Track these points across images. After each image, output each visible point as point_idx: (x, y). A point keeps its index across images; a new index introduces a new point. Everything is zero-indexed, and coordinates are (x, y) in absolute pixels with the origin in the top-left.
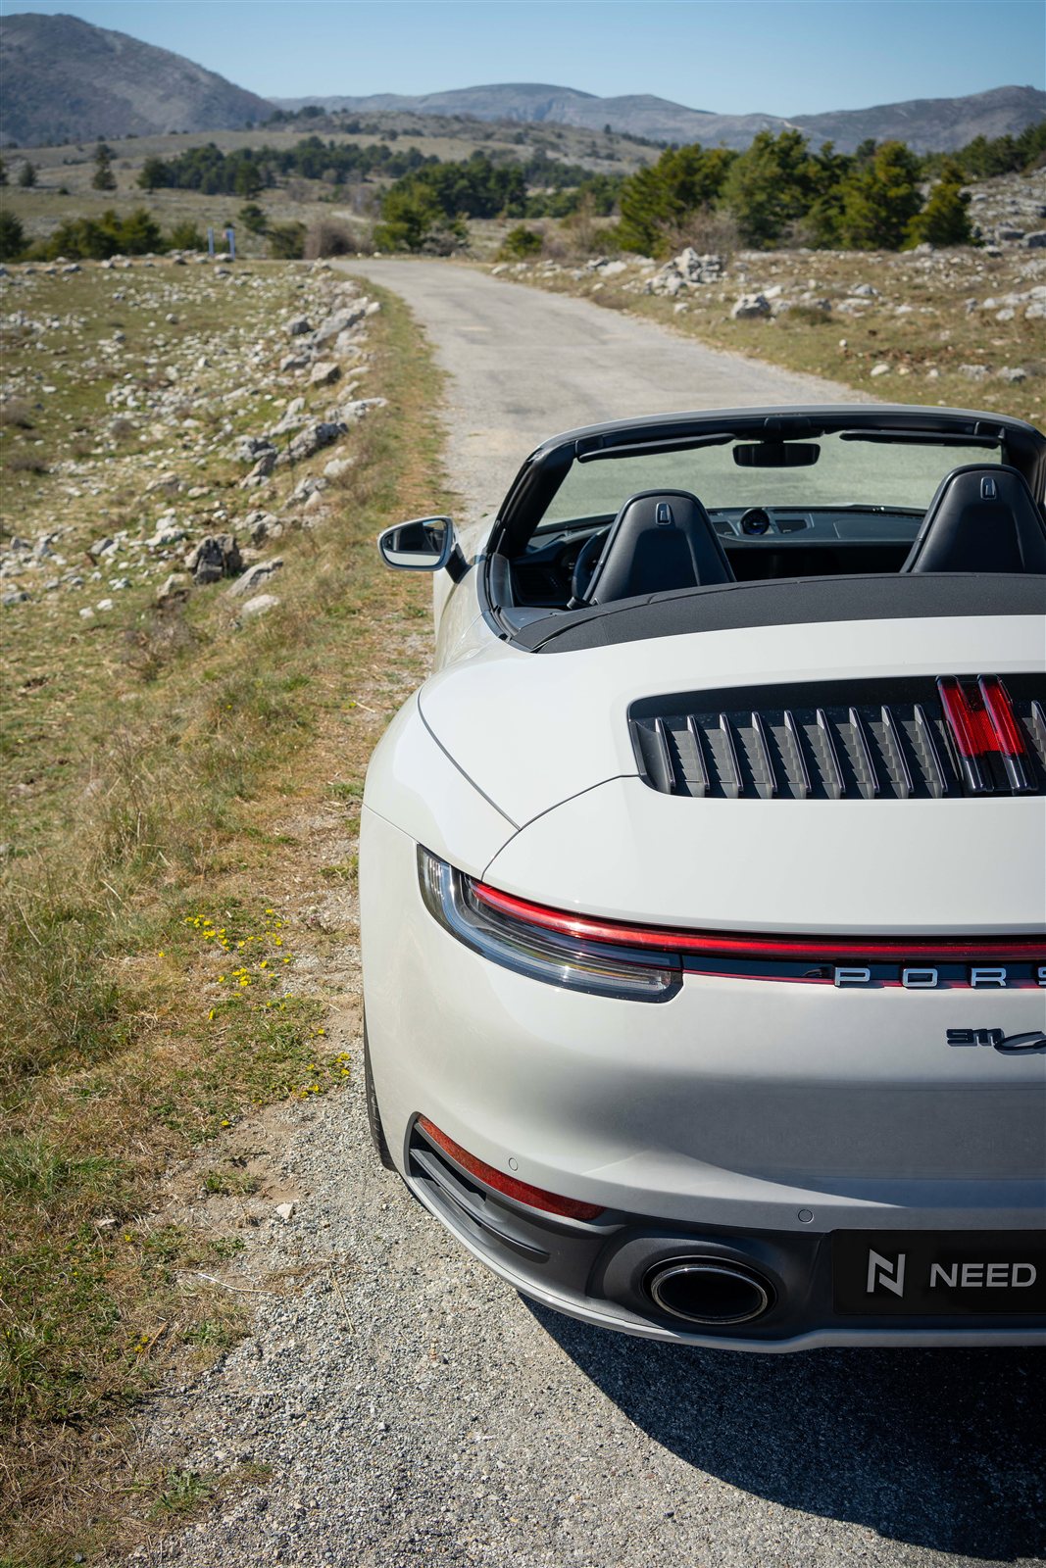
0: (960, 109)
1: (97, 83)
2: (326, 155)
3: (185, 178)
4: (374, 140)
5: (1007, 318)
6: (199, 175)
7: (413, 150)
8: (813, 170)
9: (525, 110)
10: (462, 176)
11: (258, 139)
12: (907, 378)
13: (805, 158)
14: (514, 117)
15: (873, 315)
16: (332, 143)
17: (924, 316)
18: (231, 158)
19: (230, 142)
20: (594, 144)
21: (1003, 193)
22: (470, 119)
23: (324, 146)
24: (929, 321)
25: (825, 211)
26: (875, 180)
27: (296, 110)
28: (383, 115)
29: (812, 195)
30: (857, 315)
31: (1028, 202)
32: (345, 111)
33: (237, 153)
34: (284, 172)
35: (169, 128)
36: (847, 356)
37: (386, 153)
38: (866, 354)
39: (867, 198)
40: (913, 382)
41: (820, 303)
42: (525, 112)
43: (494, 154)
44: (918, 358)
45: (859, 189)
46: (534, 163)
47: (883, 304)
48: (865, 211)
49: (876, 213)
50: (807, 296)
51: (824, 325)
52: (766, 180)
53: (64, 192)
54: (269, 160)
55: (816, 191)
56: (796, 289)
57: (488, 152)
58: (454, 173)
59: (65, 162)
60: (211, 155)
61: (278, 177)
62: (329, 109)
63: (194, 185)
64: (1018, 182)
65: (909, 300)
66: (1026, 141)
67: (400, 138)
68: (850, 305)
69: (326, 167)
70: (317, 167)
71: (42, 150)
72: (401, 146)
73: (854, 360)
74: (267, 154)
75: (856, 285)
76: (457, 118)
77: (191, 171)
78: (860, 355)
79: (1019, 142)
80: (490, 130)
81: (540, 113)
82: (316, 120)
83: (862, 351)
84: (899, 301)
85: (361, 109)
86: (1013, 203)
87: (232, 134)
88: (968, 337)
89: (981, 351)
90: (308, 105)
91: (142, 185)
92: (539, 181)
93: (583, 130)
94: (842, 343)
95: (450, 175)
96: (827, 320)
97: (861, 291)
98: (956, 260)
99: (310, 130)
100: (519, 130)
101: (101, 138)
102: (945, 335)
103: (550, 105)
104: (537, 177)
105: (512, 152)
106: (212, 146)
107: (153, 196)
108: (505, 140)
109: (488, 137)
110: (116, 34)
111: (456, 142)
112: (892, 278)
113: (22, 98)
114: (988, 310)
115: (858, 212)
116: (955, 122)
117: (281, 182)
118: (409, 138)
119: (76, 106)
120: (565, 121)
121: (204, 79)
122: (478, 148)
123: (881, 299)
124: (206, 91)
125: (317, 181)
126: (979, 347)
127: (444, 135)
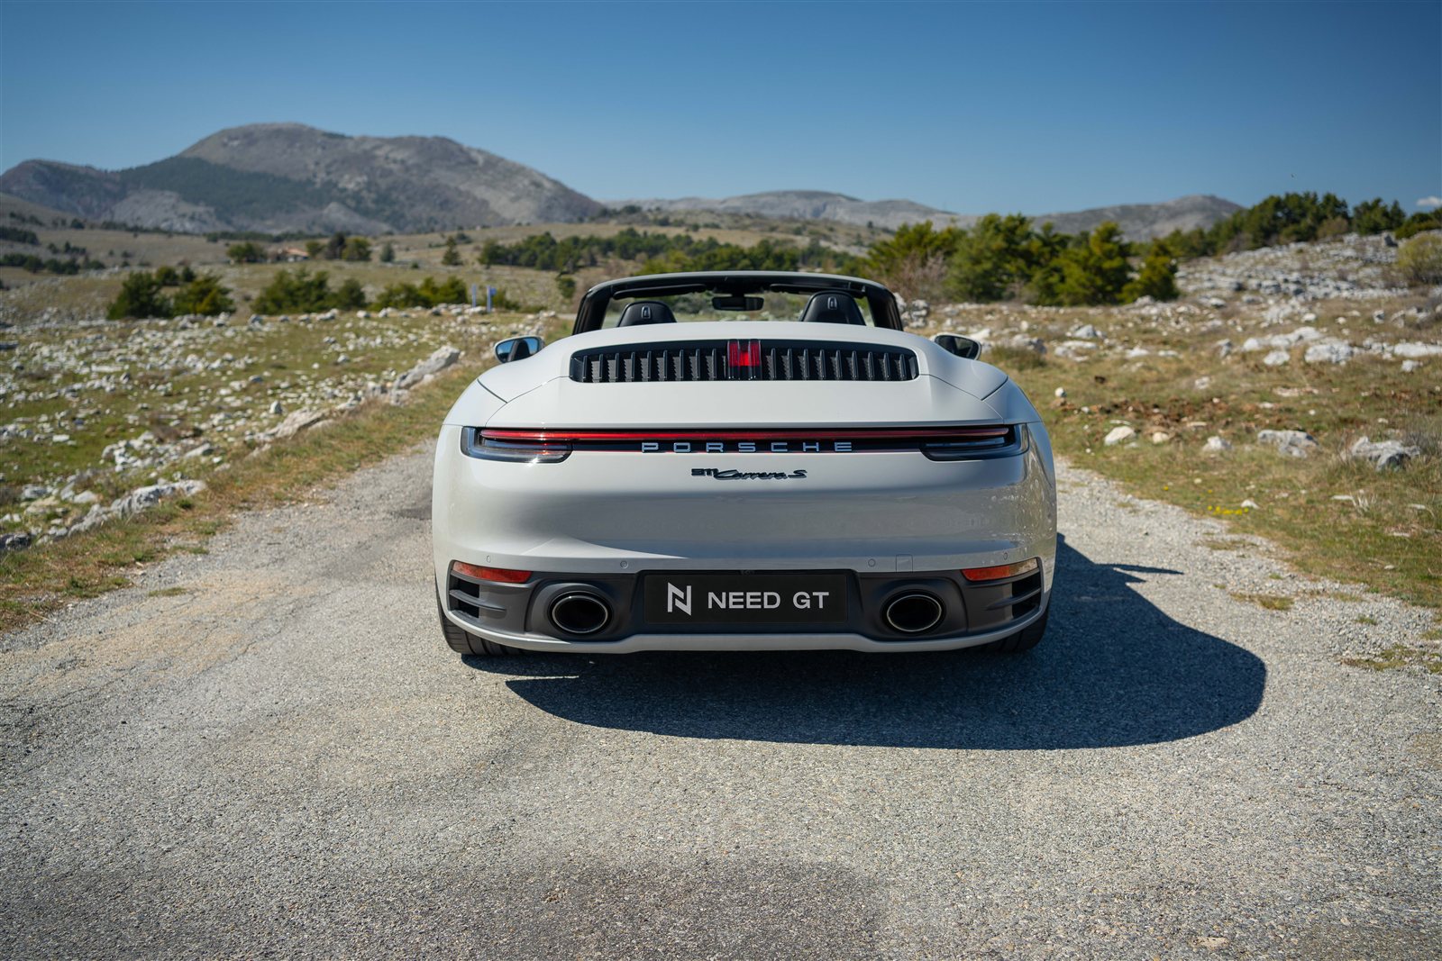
0: (1157, 212)
1: (463, 188)
2: (639, 242)
3: (524, 258)
4: (681, 231)
5: (1280, 362)
6: (535, 255)
7: (711, 239)
8: (1035, 245)
9: (804, 209)
10: (745, 257)
11: (585, 230)
12: (1168, 449)
13: (1028, 236)
14: (796, 215)
15: (1099, 360)
16: (645, 233)
17: (1165, 360)
18: (562, 244)
19: (561, 232)
20: (859, 236)
21: (1201, 272)
22: (759, 216)
23: (639, 236)
24: (1174, 367)
25: (1046, 278)
26: (1091, 254)
27: (619, 208)
28: (689, 213)
29: (1034, 267)
30: (1079, 359)
31: (1223, 279)
32: (658, 209)
33: (568, 239)
34: (605, 253)
35: (517, 221)
36: (1066, 411)
37: (689, 241)
38: (1095, 408)
39: (1085, 269)
40: (1180, 457)
41: (1031, 343)
42: (805, 211)
43: (777, 243)
44: (1175, 415)
45: (1077, 261)
46: (809, 249)
47: (1110, 347)
48: (1083, 280)
49: (1092, 282)
50: (1018, 338)
51: (1037, 370)
52: (993, 252)
53: (415, 267)
54: (593, 245)
55: (1038, 263)
56: (1006, 331)
57: (772, 241)
58: (738, 254)
59: (430, 246)
60: (547, 241)
61: (599, 259)
62: (645, 208)
63: (530, 264)
64: (1212, 264)
65: (1140, 343)
66: (1216, 233)
67: (701, 230)
68: (1069, 348)
69: (639, 251)
70: (631, 251)
72: (701, 236)
73: (1075, 418)
74: (591, 241)
75: (1076, 326)
76: (748, 216)
77: (529, 253)
78: (1086, 409)
79: (1210, 234)
80: (775, 224)
81: (817, 213)
82: (634, 216)
83: (1088, 405)
84: (1130, 344)
85: (672, 208)
86: (1210, 280)
87: (567, 226)
88: (1238, 386)
89: (1268, 405)
90: (628, 204)
91: (481, 261)
92: (813, 263)
93: (850, 226)
94: (1059, 392)
95: (735, 256)
96: (1040, 364)
97: (1082, 333)
98: (1182, 309)
99: (629, 223)
100: (799, 225)
101: (461, 228)
102: (1202, 383)
103: (825, 206)
104: (811, 260)
105: (792, 241)
106: (548, 234)
108: (787, 231)
109: (773, 229)
110: (480, 151)
111: (745, 233)
112: (1116, 324)
113: (402, 198)
114: (1250, 353)
115: (1077, 281)
116: (1153, 222)
117: (602, 262)
118: (708, 230)
119: (445, 204)
120: (837, 218)
121: (547, 185)
122: (764, 238)
123: (1107, 341)
124: (549, 194)
125: (631, 262)
126: (1263, 400)
127: (737, 228)
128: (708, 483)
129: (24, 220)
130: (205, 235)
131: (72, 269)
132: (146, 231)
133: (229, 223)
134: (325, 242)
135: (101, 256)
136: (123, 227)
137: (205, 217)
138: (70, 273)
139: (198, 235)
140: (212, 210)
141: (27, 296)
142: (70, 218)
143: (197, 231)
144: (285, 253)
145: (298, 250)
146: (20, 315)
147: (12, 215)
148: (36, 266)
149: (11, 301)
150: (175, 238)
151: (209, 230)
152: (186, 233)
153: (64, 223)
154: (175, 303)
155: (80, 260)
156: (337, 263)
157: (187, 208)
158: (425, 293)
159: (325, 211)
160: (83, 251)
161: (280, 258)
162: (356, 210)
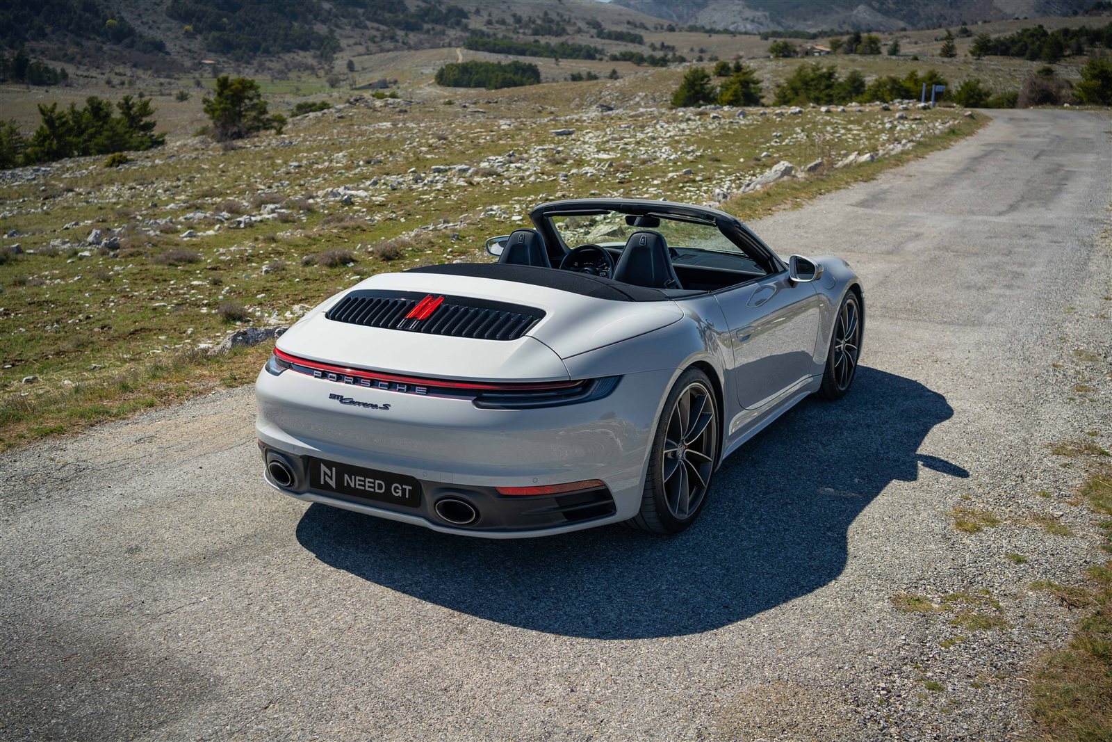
6: (1026, 46)
11: (1077, 22)
18: (1053, 35)
19: (1054, 24)
33: (1059, 31)
34: (1092, 44)
35: (1016, 16)
53: (916, 59)
54: (1082, 36)
60: (1040, 33)
61: (1086, 48)
63: (1020, 54)
71: (923, 32)
74: (1082, 32)
77: (1020, 44)
87: (1061, 19)
91: (973, 53)
106: (1041, 27)
107: (979, 61)
117: (1088, 51)
128: (336, 405)
129: (636, 26)
130: (760, 34)
131: (663, 62)
132: (718, 32)
133: (779, 24)
134: (845, 38)
135: (684, 52)
136: (703, 30)
137: (762, 19)
138: (662, 66)
139: (755, 34)
140: (767, 14)
141: (627, 84)
142: (666, 23)
143: (755, 32)
144: (813, 48)
145: (823, 46)
146: (620, 98)
147: (629, 23)
148: (639, 60)
149: (616, 87)
150: (739, 37)
151: (763, 30)
152: (746, 33)
153: (662, 28)
154: (721, 91)
155: (670, 55)
156: (852, 56)
157: (749, 13)
158: (909, 85)
159: (855, 12)
160: (672, 49)
161: (808, 53)
162: (879, 11)
